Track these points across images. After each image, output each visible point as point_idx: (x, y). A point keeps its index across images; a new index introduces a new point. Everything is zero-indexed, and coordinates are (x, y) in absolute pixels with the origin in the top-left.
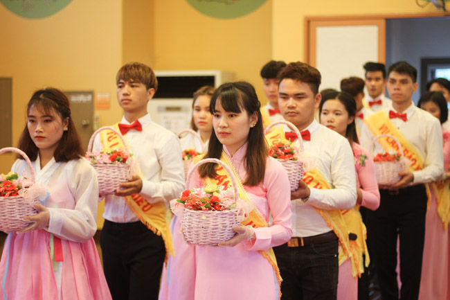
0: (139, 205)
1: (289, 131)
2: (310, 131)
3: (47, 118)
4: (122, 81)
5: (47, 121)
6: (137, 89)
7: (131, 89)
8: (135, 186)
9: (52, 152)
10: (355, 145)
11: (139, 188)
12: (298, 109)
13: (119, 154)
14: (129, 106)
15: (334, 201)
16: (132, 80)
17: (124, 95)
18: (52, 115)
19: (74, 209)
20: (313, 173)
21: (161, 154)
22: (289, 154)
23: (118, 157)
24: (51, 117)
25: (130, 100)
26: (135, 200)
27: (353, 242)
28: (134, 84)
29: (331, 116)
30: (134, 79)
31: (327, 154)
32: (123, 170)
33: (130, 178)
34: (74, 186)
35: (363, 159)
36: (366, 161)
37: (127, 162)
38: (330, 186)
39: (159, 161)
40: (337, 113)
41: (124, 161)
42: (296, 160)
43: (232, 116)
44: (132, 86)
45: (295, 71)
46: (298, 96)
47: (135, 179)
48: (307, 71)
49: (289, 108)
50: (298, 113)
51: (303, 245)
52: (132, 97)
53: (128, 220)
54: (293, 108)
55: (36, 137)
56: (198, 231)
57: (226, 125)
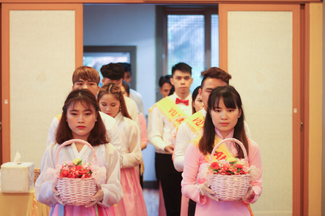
3: (88, 112)
4: (81, 80)
5: (87, 114)
6: (93, 87)
16: (90, 80)
18: (91, 109)
19: (106, 184)
24: (91, 111)
43: (230, 111)
55: (79, 127)
56: (231, 190)
57: (227, 118)
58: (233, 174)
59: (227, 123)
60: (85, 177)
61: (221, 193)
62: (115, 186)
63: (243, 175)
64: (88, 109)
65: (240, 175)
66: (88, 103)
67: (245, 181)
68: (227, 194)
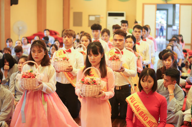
0: (70, 78)
1: (116, 51)
2: (123, 51)
3: (39, 51)
4: (65, 35)
5: (39, 52)
6: (71, 38)
7: (68, 38)
8: (71, 69)
9: (40, 63)
10: (136, 52)
11: (72, 70)
12: (120, 44)
13: (66, 58)
14: (68, 44)
15: (131, 73)
16: (69, 35)
17: (66, 40)
18: (41, 50)
19: (48, 82)
20: (124, 65)
21: (78, 60)
22: (118, 58)
23: (66, 59)
24: (41, 51)
25: (68, 42)
26: (69, 76)
27: (135, 87)
28: (70, 37)
29: (129, 43)
30: (70, 35)
31: (129, 59)
32: (67, 63)
33: (69, 66)
34: (49, 74)
35: (139, 57)
36: (140, 58)
37: (69, 60)
38: (129, 68)
39: (77, 62)
40: (131, 42)
41: (68, 60)
42: (120, 60)
43: (96, 56)
44: (69, 38)
45: (119, 32)
46: (120, 40)
47: (71, 66)
48: (123, 32)
49: (117, 44)
50: (120, 46)
51: (121, 89)
52: (68, 41)
53: (66, 83)
54: (119, 44)
55: (35, 58)
56: (89, 92)
57: (94, 59)
58: (90, 84)
59: (95, 62)
60: (32, 78)
61: (84, 93)
62: (51, 84)
63: (96, 85)
64: (39, 50)
65: (94, 85)
66: (40, 47)
67: (96, 88)
68: (87, 94)
